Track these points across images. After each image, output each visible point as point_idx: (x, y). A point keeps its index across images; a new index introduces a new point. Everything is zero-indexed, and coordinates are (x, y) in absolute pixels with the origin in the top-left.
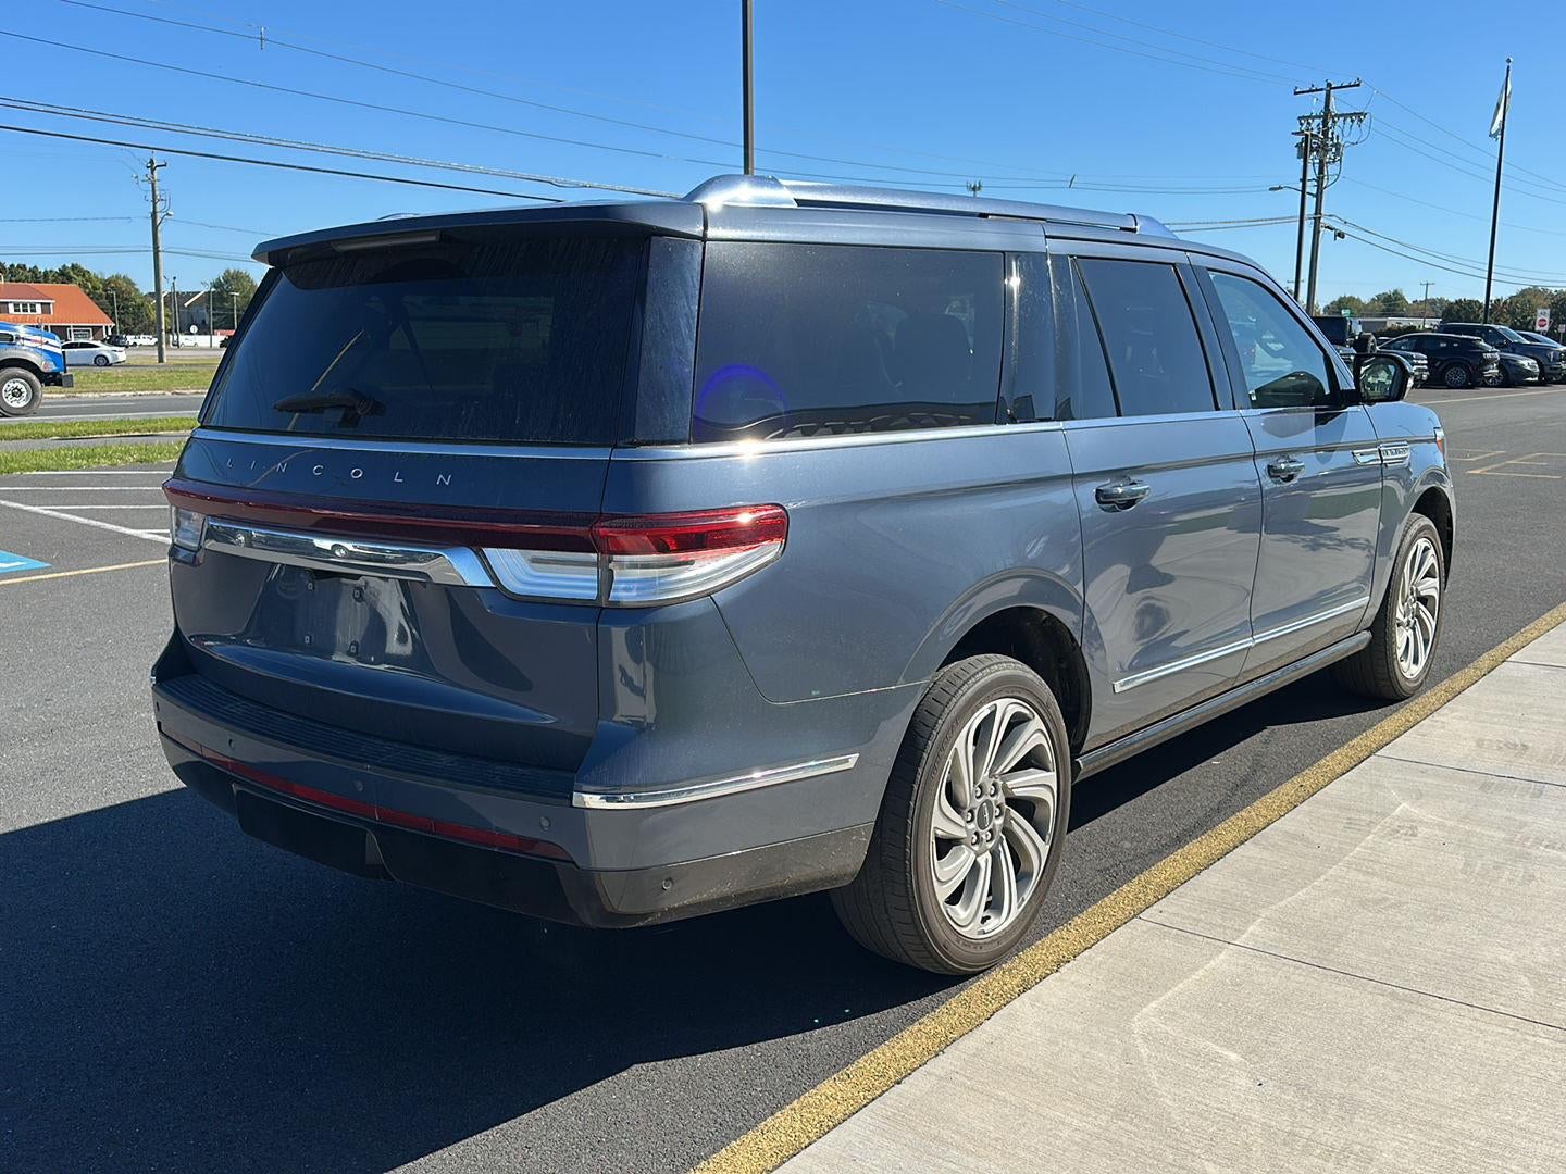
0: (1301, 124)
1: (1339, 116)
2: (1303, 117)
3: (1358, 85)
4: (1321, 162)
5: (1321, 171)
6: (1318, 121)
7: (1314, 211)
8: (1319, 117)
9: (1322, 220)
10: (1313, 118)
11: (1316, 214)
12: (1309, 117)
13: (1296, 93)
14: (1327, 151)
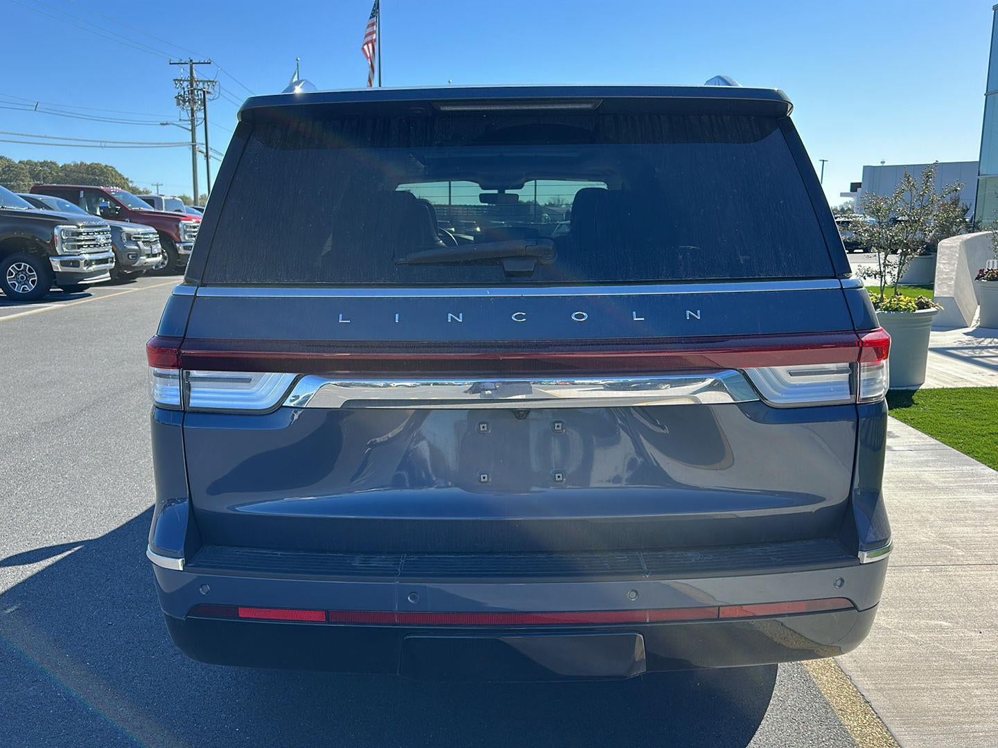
0: (176, 84)
1: (200, 81)
2: (176, 80)
3: (210, 63)
4: (192, 109)
5: (193, 116)
6: (185, 84)
7: (191, 141)
8: (187, 81)
9: (197, 146)
10: (184, 81)
11: (193, 142)
12: (181, 80)
13: (170, 64)
14: (195, 103)
